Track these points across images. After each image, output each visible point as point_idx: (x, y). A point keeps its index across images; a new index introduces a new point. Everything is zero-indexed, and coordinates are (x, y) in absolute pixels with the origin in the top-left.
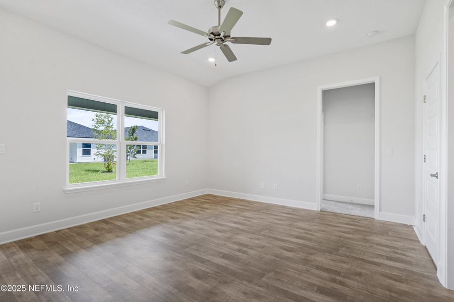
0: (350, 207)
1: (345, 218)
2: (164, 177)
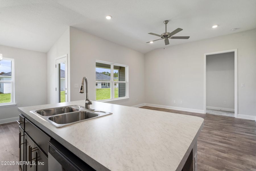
0: (221, 112)
1: (220, 117)
2: (128, 98)
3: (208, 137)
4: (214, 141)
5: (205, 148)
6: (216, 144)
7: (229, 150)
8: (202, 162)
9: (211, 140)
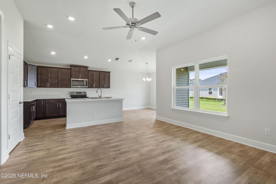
3: (79, 157)
4: (72, 155)
5: (76, 146)
6: (68, 153)
7: (56, 153)
8: (73, 139)
9: (75, 156)
